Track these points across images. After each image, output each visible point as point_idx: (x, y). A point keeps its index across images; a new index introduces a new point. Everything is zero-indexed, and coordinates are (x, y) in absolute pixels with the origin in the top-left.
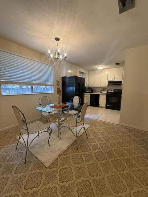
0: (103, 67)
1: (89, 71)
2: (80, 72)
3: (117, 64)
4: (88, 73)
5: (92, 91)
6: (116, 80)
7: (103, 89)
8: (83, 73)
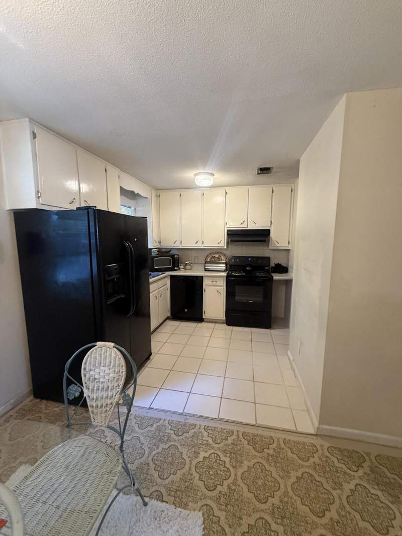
0: (212, 178)
1: (157, 189)
2: (123, 192)
3: (264, 170)
4: (154, 199)
5: (174, 266)
6: (251, 226)
7: (211, 256)
8: (138, 195)
